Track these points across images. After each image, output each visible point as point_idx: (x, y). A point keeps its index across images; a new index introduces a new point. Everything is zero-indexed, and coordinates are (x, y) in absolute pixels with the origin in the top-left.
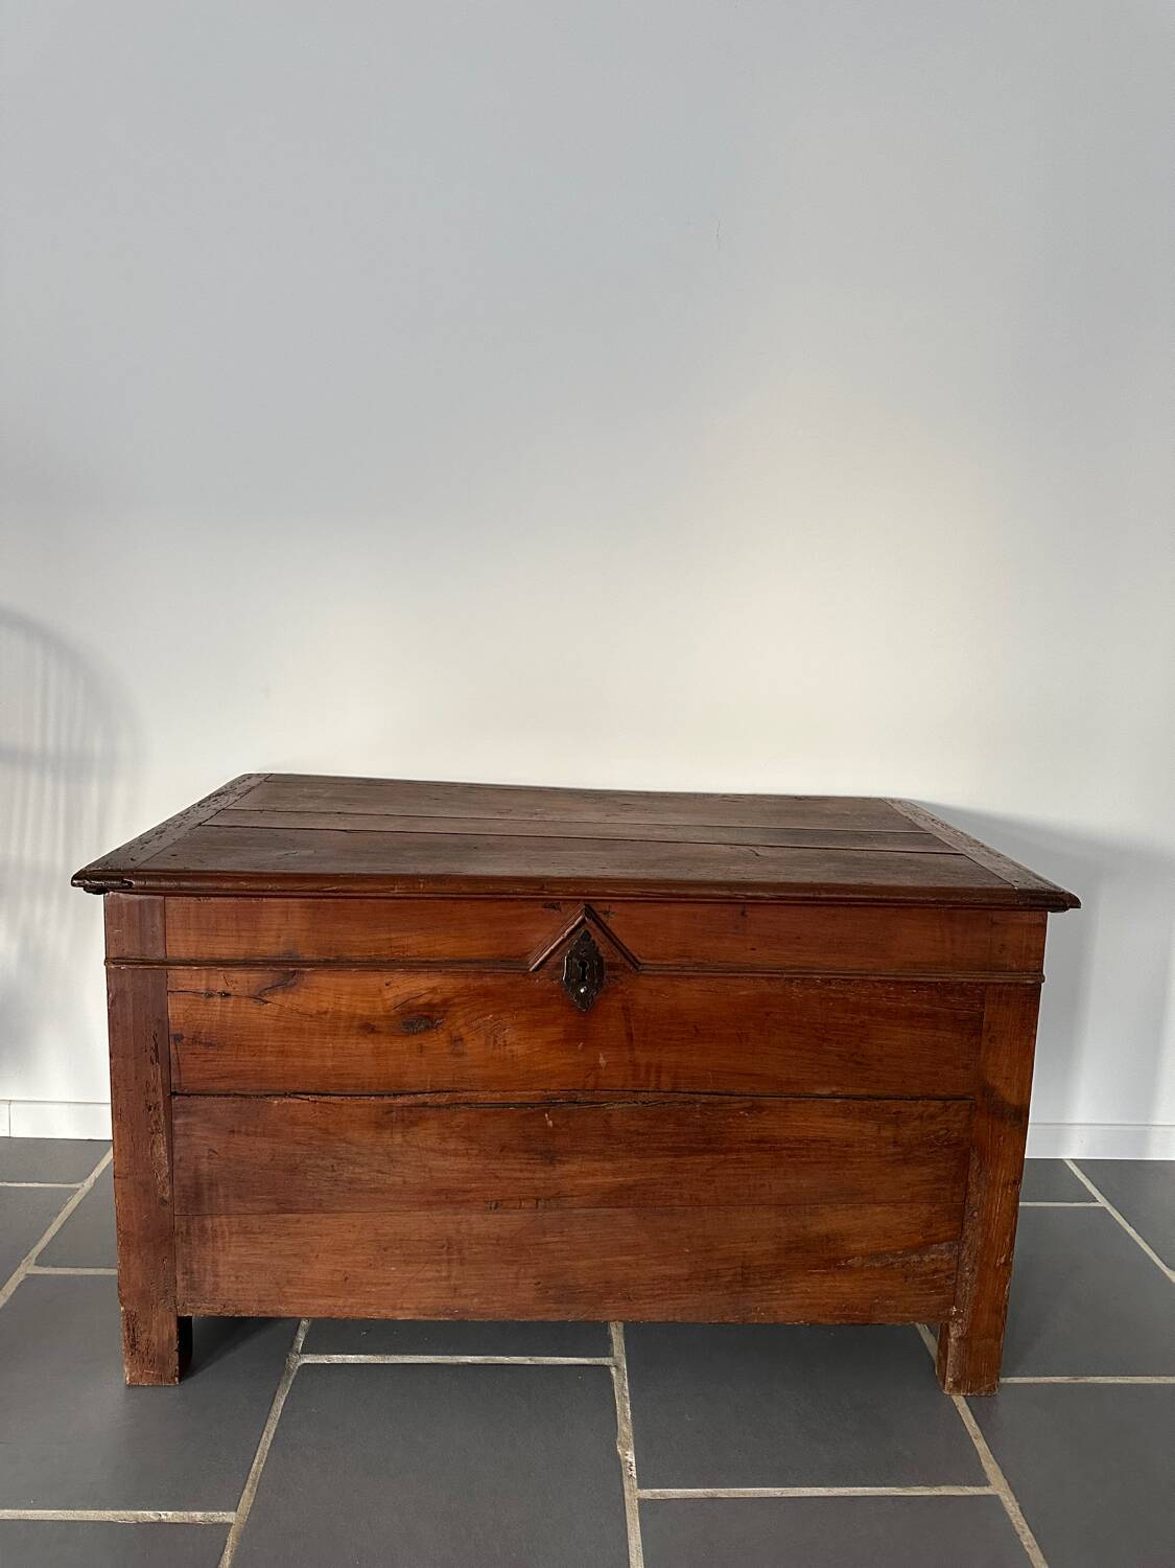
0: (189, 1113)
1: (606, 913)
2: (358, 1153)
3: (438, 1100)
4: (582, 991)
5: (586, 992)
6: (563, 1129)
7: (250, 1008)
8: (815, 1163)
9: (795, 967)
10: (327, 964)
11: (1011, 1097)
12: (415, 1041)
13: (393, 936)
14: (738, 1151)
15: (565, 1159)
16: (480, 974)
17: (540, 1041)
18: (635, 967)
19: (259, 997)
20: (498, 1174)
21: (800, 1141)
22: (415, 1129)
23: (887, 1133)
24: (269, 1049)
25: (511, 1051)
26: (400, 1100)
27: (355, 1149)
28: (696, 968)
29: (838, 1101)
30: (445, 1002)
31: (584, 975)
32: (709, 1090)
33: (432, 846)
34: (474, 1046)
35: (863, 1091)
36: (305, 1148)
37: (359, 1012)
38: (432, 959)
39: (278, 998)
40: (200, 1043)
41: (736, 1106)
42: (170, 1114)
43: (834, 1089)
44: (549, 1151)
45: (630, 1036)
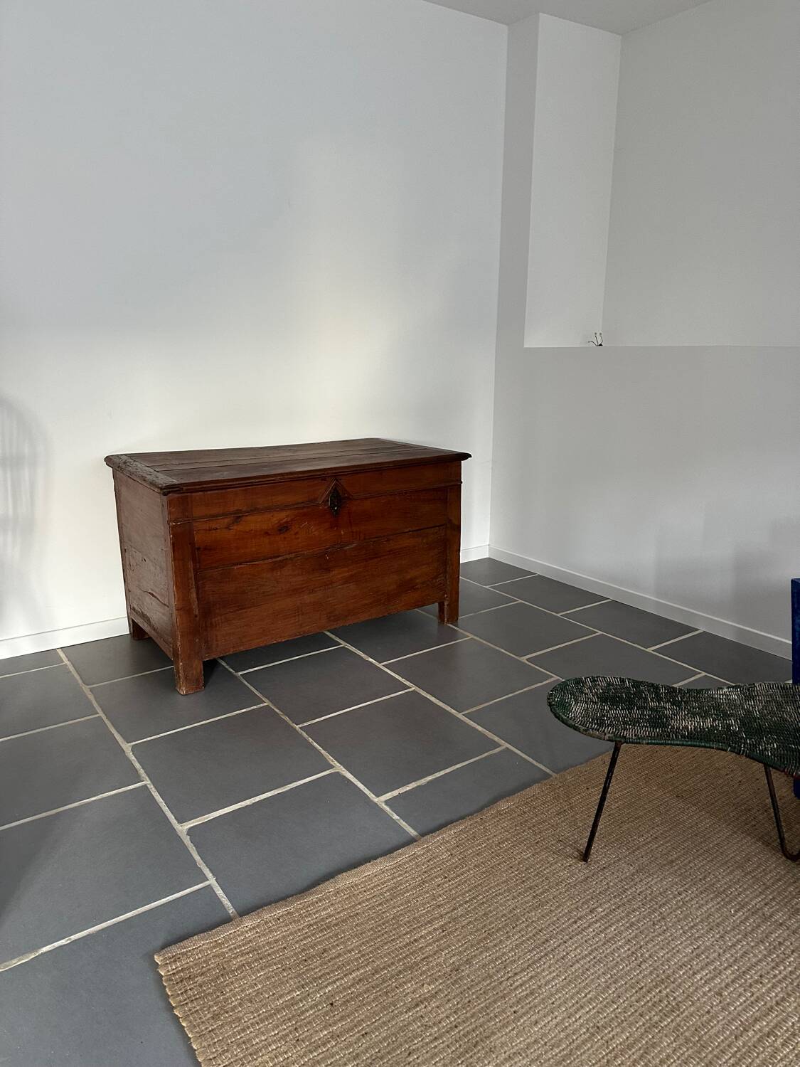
0: (203, 578)
2: (265, 582)
3: (291, 556)
5: (337, 509)
6: (332, 559)
7: (225, 533)
8: (406, 555)
9: (397, 490)
10: (252, 511)
11: (456, 523)
12: (282, 536)
13: (273, 498)
14: (384, 555)
15: (333, 569)
16: (302, 508)
17: (323, 529)
18: (351, 498)
19: (228, 528)
20: (312, 579)
21: (401, 549)
23: (424, 541)
24: (233, 547)
25: (314, 534)
26: (278, 559)
29: (411, 533)
30: (291, 520)
31: (336, 503)
32: (374, 537)
33: (263, 466)
34: (302, 534)
35: (417, 528)
36: (247, 583)
37: (263, 528)
38: (286, 505)
39: (235, 527)
40: (207, 549)
41: (383, 540)
43: (410, 529)
44: (328, 568)
45: (350, 522)
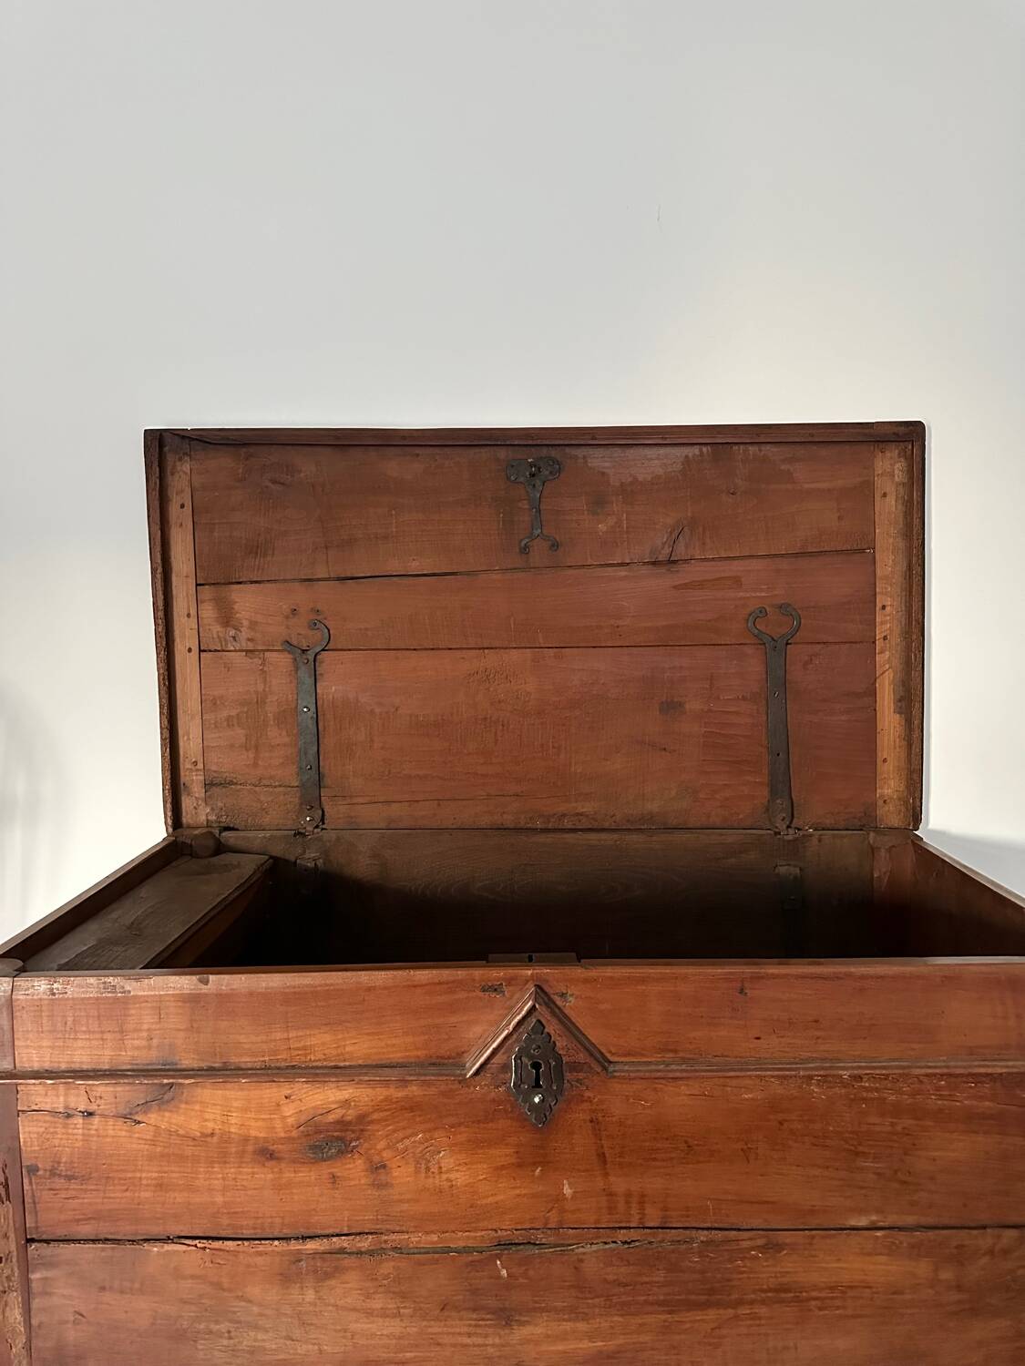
0: (51, 1265)
1: (563, 995)
2: (261, 1315)
3: (359, 1245)
4: (537, 1100)
5: (542, 1101)
6: (521, 1280)
7: (116, 1130)
8: (854, 1317)
9: (813, 1060)
10: (210, 1072)
12: (326, 1169)
13: (291, 1035)
14: (752, 1302)
15: (526, 1319)
16: (404, 1083)
17: (485, 1166)
18: (605, 1069)
19: (128, 1117)
20: (440, 1341)
21: (832, 1288)
22: (333, 1282)
23: (946, 1275)
24: (144, 1182)
25: (448, 1180)
26: (311, 1246)
27: (255, 1309)
28: (684, 1067)
29: (879, 1234)
30: (362, 1118)
31: (538, 1080)
32: (709, 1225)
34: (402, 1174)
35: (910, 1220)
36: (193, 1308)
37: (253, 1133)
38: (342, 1064)
39: (153, 1118)
40: (60, 1176)
41: (745, 1244)
42: (26, 1267)
43: (874, 1218)
44: (503, 1310)
45: (602, 1157)
